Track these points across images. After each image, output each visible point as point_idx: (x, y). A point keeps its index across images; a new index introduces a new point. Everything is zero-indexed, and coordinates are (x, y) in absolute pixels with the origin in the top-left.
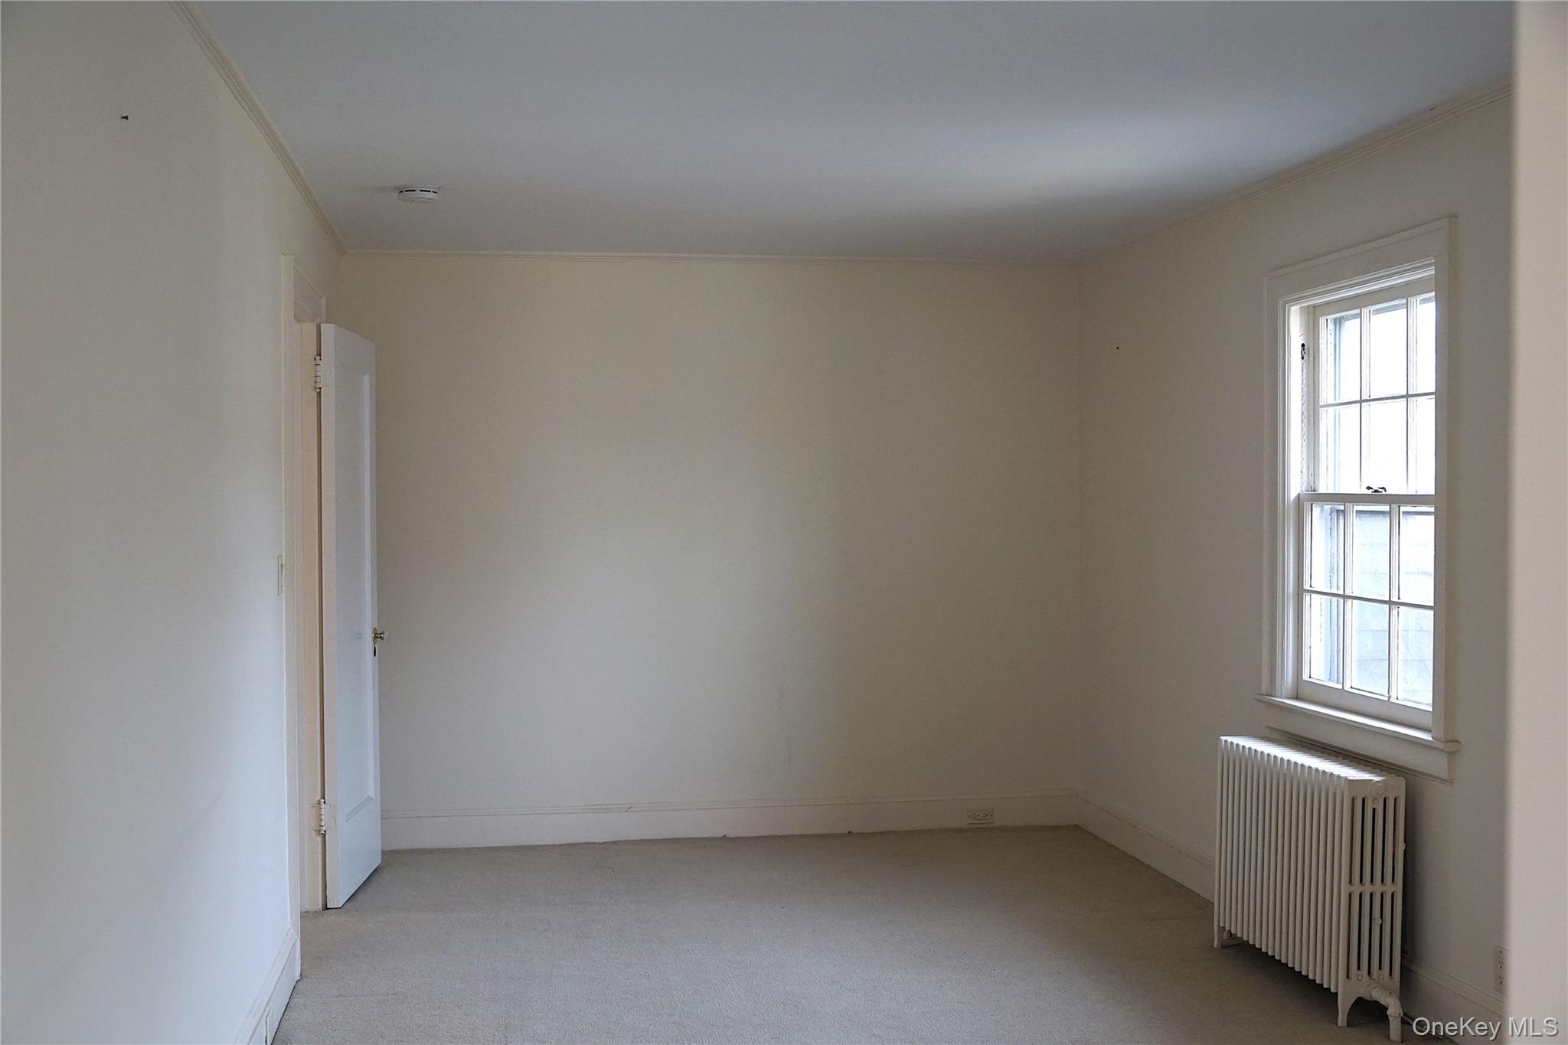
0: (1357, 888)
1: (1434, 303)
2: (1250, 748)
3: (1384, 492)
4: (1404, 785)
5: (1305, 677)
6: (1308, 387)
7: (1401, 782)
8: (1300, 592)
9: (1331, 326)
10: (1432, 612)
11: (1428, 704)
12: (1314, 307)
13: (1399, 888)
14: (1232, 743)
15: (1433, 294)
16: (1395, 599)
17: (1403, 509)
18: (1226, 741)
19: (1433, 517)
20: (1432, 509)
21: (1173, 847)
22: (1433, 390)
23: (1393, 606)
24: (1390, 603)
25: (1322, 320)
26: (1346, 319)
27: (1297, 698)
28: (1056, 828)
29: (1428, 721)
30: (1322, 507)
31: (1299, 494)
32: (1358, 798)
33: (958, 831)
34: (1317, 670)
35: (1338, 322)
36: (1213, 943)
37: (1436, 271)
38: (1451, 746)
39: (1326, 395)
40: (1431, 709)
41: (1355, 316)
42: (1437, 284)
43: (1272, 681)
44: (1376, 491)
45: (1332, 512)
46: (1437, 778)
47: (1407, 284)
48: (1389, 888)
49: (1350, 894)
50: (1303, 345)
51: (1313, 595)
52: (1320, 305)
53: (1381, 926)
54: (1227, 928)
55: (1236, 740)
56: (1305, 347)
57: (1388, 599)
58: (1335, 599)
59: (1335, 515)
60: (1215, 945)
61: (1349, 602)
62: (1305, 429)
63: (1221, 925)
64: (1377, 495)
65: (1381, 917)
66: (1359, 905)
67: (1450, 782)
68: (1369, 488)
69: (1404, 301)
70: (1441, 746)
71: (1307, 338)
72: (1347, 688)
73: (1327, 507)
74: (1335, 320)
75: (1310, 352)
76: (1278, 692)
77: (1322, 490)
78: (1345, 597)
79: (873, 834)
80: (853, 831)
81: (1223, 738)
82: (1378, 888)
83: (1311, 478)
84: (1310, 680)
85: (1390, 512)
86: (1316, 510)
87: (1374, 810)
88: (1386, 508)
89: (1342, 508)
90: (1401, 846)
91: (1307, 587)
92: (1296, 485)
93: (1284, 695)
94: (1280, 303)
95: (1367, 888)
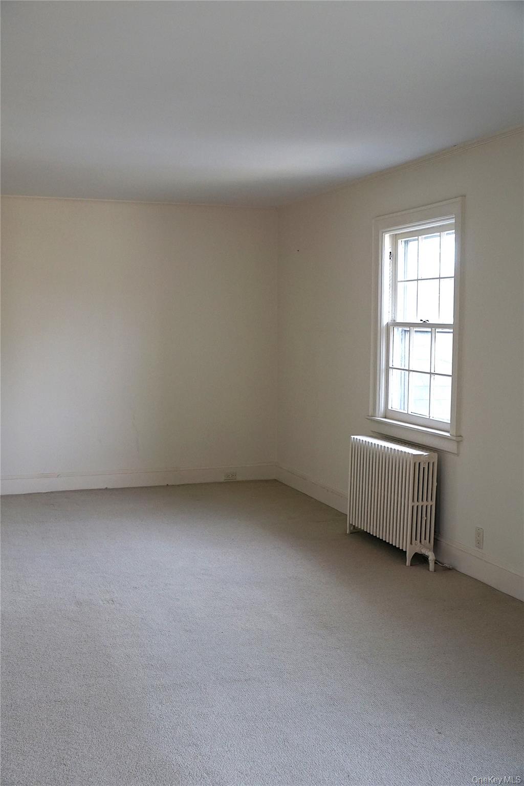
0: (416, 504)
1: (454, 235)
2: (365, 441)
3: (428, 323)
4: (437, 457)
5: (390, 408)
6: (392, 273)
7: (436, 455)
8: (388, 368)
9: (403, 243)
10: (451, 378)
11: (448, 420)
12: (396, 235)
13: (434, 503)
14: (357, 439)
15: (454, 231)
16: (432, 372)
17: (437, 330)
18: (354, 438)
19: (452, 334)
20: (452, 331)
21: (324, 488)
22: (453, 276)
23: (432, 375)
24: (430, 373)
25: (399, 241)
26: (410, 241)
27: (385, 418)
28: (267, 481)
29: (448, 427)
30: (398, 329)
31: (388, 323)
32: (417, 463)
33: (220, 483)
34: (395, 404)
35: (406, 242)
36: (346, 532)
37: (455, 220)
38: (458, 438)
39: (400, 277)
40: (449, 422)
41: (414, 240)
42: (455, 227)
43: (374, 409)
44: (424, 322)
45: (402, 331)
46: (452, 453)
47: (440, 226)
48: (430, 503)
49: (413, 506)
50: (390, 253)
51: (394, 370)
52: (399, 234)
53: (426, 520)
54: (354, 524)
55: (359, 437)
56: (392, 254)
57: (429, 372)
58: (403, 371)
59: (404, 332)
60: (348, 533)
61: (411, 373)
62: (391, 292)
63: (351, 523)
64: (425, 324)
65: (426, 516)
66: (416, 511)
67: (458, 454)
68: (421, 320)
69: (439, 234)
70: (454, 438)
71: (392, 249)
72: (410, 413)
73: (400, 329)
74: (405, 241)
75: (393, 256)
76: (377, 415)
77: (398, 321)
78: (409, 371)
79: (178, 486)
80: (169, 484)
81: (352, 437)
82: (425, 503)
83: (393, 315)
84: (392, 409)
85: (431, 332)
86: (395, 329)
87: (424, 468)
88: (430, 330)
89: (408, 329)
90: (435, 484)
91: (391, 366)
92: (386, 318)
93: (380, 416)
94: (380, 233)
95: (420, 503)
